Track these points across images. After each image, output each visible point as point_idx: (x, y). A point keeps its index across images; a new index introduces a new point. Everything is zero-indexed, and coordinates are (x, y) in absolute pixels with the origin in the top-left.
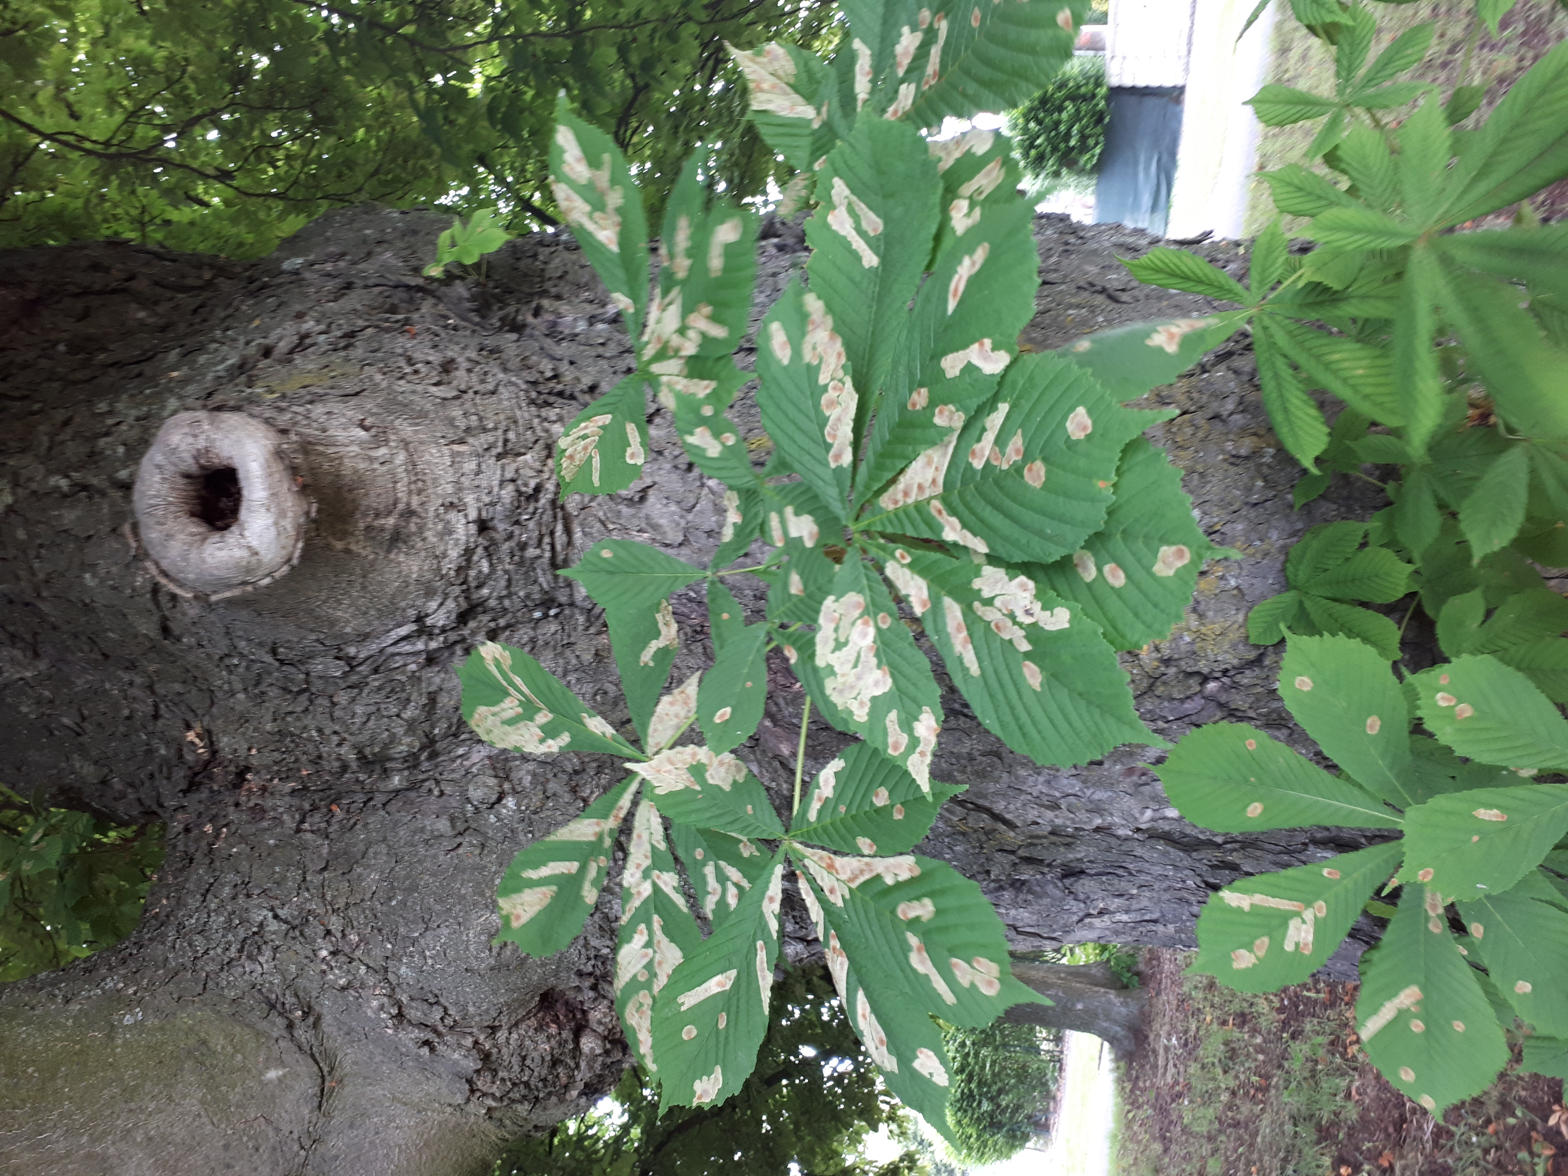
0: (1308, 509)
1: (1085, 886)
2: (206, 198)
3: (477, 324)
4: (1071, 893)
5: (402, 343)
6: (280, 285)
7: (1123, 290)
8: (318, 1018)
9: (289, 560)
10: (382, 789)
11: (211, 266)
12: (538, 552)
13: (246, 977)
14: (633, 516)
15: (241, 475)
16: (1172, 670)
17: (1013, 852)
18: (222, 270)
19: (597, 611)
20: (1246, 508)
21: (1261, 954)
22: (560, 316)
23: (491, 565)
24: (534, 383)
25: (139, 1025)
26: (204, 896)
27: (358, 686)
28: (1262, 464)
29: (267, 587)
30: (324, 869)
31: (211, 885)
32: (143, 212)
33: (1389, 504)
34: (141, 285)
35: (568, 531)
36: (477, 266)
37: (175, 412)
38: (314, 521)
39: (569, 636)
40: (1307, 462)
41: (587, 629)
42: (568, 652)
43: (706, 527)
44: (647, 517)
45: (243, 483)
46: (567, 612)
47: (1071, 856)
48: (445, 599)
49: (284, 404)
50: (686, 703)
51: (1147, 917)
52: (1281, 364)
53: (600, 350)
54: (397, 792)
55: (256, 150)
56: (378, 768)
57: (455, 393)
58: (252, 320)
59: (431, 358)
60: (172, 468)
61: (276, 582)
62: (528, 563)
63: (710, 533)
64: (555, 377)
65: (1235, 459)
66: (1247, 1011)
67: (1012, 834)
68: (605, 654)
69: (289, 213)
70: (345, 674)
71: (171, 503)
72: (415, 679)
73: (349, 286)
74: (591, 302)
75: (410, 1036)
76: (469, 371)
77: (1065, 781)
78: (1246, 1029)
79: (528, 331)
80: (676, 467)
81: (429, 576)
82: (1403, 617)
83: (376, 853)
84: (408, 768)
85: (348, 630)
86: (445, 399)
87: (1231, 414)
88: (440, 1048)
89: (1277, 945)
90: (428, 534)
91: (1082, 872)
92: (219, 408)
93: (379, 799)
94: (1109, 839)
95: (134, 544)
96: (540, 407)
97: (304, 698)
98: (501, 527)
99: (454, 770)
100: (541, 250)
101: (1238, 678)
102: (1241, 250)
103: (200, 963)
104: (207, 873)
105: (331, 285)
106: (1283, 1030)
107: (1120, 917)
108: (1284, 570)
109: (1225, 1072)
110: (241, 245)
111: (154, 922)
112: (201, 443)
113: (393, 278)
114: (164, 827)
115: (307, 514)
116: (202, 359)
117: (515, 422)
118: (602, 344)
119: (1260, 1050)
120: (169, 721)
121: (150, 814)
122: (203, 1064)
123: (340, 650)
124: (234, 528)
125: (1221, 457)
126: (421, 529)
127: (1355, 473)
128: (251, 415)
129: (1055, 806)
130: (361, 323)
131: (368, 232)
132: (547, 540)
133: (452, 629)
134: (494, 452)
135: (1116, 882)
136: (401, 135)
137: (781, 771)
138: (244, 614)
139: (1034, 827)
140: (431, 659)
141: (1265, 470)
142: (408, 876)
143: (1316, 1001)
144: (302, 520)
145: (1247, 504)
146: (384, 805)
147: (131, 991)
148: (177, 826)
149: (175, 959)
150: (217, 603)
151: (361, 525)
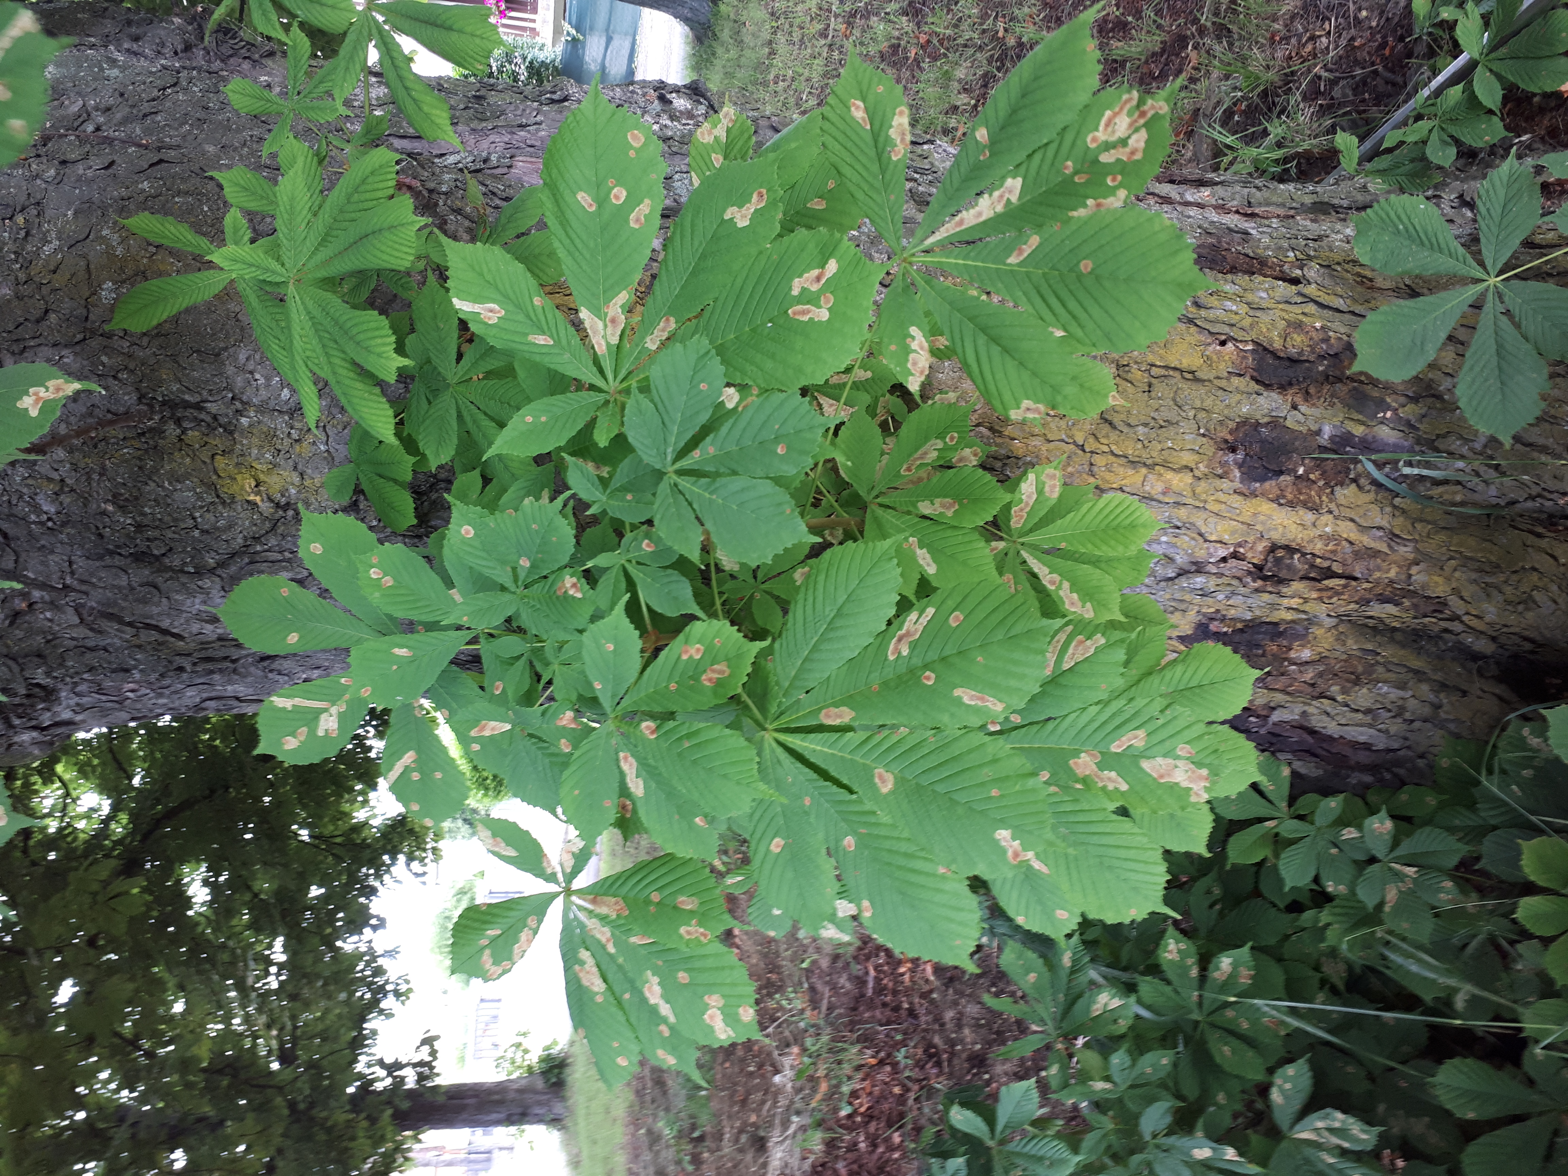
17: (189, 655)
21: (302, 738)
67: (182, 643)
89: (312, 732)
129: (214, 620)
139: (200, 636)
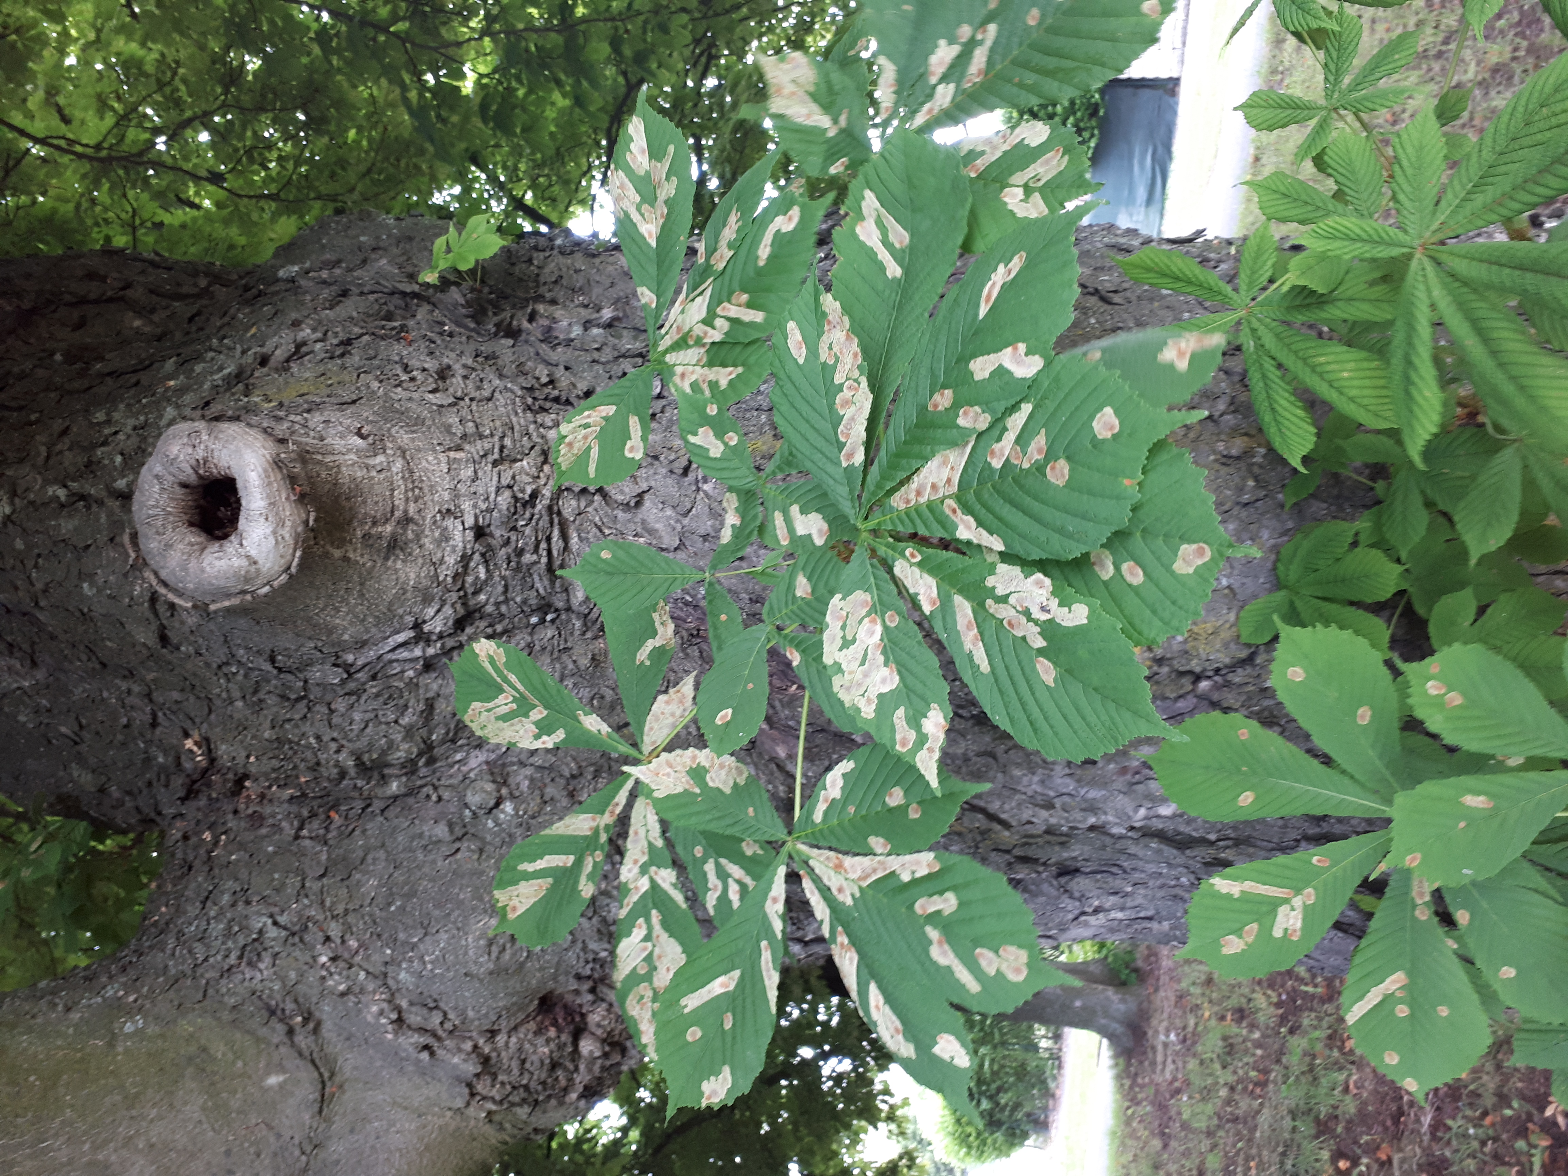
0: (1298, 509)
1: (1079, 884)
2: (197, 201)
3: (473, 330)
4: (1066, 891)
5: (398, 350)
6: (277, 293)
7: (1115, 292)
8: (318, 1024)
9: (289, 568)
10: (380, 795)
11: (206, 274)
12: (535, 557)
13: (246, 984)
14: (629, 521)
15: (239, 485)
16: (1165, 670)
17: (1008, 852)
18: (217, 278)
19: (593, 615)
20: (1237, 508)
21: (1250, 939)
22: (554, 320)
23: (488, 571)
24: (531, 389)
25: (138, 1032)
26: (204, 903)
27: (357, 693)
28: (1253, 464)
29: (266, 595)
30: (323, 876)
31: (211, 892)
32: (133, 216)
33: (1379, 502)
34: (137, 293)
35: (564, 536)
36: (472, 272)
37: (171, 423)
38: (312, 530)
39: (566, 641)
40: (1296, 462)
41: (584, 634)
42: (565, 657)
43: (702, 532)
44: (643, 522)
45: (241, 493)
46: (563, 617)
47: (1066, 855)
48: (442, 606)
49: (282, 414)
50: (681, 702)
51: (1142, 915)
52: (1269, 365)
53: (596, 355)
54: (396, 798)
55: (249, 152)
56: (376, 775)
57: (451, 400)
58: (248, 329)
59: (426, 366)
60: (171, 478)
61: (274, 590)
62: (524, 569)
63: (705, 538)
64: (551, 382)
65: (1227, 460)
66: (1245, 1006)
67: (1007, 833)
68: (602, 658)
69: (280, 215)
70: (343, 682)
71: (170, 513)
72: (413, 685)
73: (345, 294)
74: (586, 306)
75: (410, 1041)
76: (465, 377)
77: (1059, 781)
78: (1244, 1024)
79: (523, 337)
80: (671, 472)
81: (426, 582)
82: (1393, 615)
83: (374, 859)
84: (406, 774)
85: (346, 637)
86: (442, 406)
87: (1221, 415)
88: (440, 1053)
89: (1266, 931)
90: (426, 541)
91: (1077, 870)
92: (217, 419)
93: (377, 805)
94: (1103, 838)
95: (133, 555)
96: (535, 413)
97: (302, 706)
98: (498, 533)
99: (451, 776)
100: (535, 255)
101: (1230, 677)
102: (1233, 250)
103: (200, 971)
104: (206, 880)
105: (326, 293)
106: (1281, 1025)
107: (1114, 914)
108: (1274, 569)
109: (1224, 1067)
110: (232, 247)
111: (153, 930)
112: (200, 453)
113: (388, 285)
114: (162, 834)
115: (307, 522)
116: (198, 368)
117: (512, 428)
118: (597, 349)
119: (1258, 1045)
120: (166, 730)
121: (148, 822)
122: (204, 1070)
123: (338, 657)
124: (232, 538)
125: (1212, 457)
126: (418, 536)
127: (1345, 472)
128: (249, 425)
129: (1049, 806)
130: (357, 330)
131: (362, 239)
132: (543, 545)
133: (450, 635)
134: (490, 458)
135: (1110, 879)
136: (393, 135)
137: (777, 774)
138: (243, 623)
139: (1028, 826)
140: (428, 666)
141: (1256, 470)
142: (406, 883)
143: (1313, 996)
144: (300, 529)
145: (1238, 503)
146: (383, 811)
147: (131, 999)
148: (175, 834)
149: (175, 966)
150: (215, 612)
151: (359, 533)
